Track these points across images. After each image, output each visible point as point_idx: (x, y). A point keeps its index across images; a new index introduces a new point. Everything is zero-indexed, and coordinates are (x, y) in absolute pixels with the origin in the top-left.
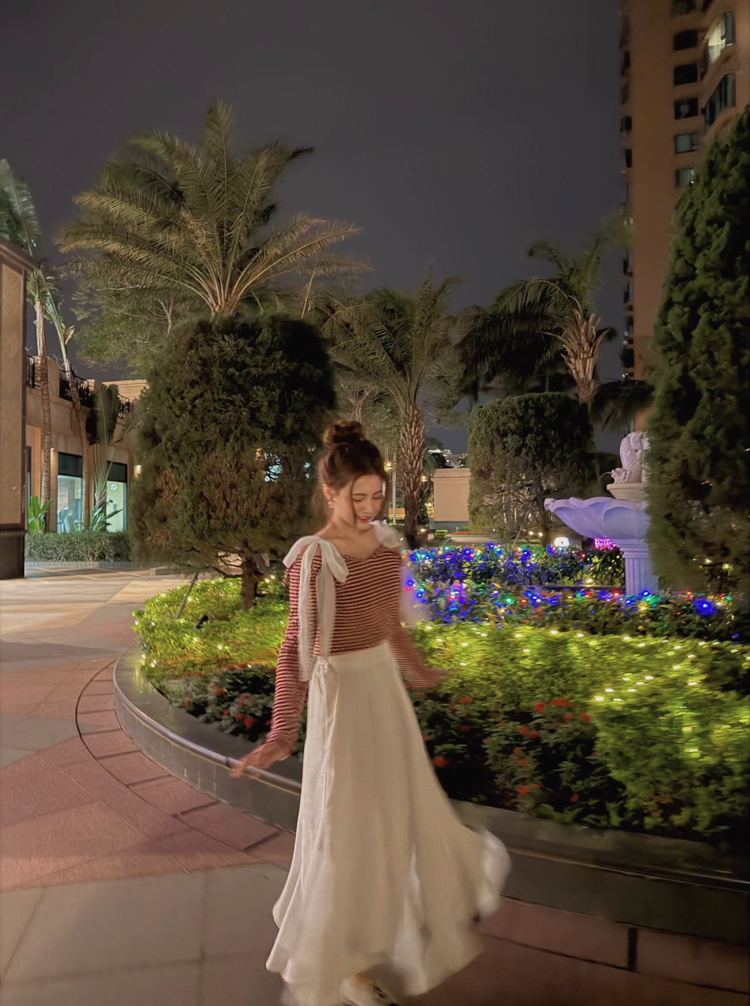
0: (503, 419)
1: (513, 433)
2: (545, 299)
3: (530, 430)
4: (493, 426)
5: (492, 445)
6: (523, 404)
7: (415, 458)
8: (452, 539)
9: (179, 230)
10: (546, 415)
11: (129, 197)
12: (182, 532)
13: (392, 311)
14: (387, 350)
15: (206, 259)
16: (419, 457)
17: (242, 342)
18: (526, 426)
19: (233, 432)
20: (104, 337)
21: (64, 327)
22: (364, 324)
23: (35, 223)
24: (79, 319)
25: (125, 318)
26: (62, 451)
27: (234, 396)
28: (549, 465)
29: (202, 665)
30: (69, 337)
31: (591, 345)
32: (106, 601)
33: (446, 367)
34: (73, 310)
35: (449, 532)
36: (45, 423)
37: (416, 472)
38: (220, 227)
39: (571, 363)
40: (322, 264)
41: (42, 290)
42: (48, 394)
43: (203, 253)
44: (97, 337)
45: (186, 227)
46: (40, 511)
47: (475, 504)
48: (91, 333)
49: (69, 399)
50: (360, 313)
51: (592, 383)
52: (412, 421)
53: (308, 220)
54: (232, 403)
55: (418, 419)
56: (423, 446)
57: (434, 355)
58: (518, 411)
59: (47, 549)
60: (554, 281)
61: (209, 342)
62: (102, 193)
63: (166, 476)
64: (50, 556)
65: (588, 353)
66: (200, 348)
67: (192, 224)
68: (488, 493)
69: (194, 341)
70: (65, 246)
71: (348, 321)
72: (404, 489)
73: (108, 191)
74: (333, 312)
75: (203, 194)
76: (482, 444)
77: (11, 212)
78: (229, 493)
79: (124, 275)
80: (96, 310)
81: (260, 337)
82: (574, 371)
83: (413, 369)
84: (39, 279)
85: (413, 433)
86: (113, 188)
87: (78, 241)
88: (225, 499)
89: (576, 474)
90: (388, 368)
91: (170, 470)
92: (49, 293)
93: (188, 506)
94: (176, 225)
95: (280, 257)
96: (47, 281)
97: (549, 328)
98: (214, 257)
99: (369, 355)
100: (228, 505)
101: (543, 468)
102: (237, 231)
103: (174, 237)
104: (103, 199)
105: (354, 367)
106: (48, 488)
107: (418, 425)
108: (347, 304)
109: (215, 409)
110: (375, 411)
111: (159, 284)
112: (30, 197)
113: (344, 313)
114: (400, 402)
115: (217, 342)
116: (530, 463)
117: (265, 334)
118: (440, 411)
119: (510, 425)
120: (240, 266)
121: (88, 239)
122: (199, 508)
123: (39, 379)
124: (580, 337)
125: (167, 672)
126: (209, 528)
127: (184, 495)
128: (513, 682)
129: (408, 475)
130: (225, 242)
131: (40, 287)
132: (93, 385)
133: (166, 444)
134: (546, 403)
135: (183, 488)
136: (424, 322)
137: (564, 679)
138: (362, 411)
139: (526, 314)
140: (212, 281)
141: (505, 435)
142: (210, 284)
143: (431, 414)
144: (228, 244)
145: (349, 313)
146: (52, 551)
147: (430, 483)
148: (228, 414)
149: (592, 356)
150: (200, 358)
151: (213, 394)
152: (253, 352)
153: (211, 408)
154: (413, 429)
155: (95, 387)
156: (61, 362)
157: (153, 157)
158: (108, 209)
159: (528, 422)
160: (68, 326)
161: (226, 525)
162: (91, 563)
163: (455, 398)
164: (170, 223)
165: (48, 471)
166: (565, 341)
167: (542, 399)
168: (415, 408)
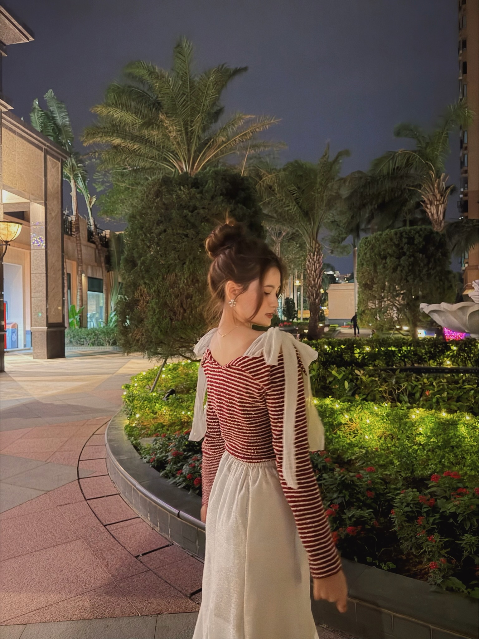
0: (383, 246)
1: (391, 256)
2: (408, 164)
3: (404, 254)
4: (376, 251)
5: (375, 266)
6: (398, 235)
7: (316, 277)
8: (341, 331)
9: (158, 127)
10: (416, 242)
11: (126, 108)
12: (153, 331)
13: (301, 176)
14: (298, 203)
15: (177, 146)
16: (320, 277)
17: (193, 190)
18: (401, 251)
19: (187, 257)
20: (114, 202)
21: (89, 196)
22: (282, 186)
23: (70, 129)
24: (98, 190)
25: (127, 189)
26: (90, 275)
27: (188, 231)
28: (418, 279)
29: (169, 426)
30: (93, 203)
31: (442, 196)
32: (113, 374)
33: (338, 215)
34: (94, 185)
35: (339, 326)
36: (78, 259)
37: (317, 286)
38: (186, 124)
39: (427, 208)
40: (254, 147)
41: (75, 173)
42: (80, 240)
43: (175, 143)
44: (110, 202)
45: (163, 125)
46: (76, 314)
47: (362, 308)
48: (106, 200)
49: (94, 242)
50: (279, 179)
51: (443, 222)
52: (315, 251)
53: (243, 116)
54: (187, 236)
55: (319, 250)
56: (322, 269)
57: (330, 205)
58: (395, 240)
59: (81, 339)
60: (415, 152)
61: (170, 192)
62: (109, 105)
63: (141, 290)
64: (82, 343)
65: (439, 201)
66: (164, 197)
67: (167, 123)
68: (371, 300)
69: (160, 192)
70: (86, 142)
71: (271, 184)
72: (309, 297)
73: (113, 104)
74: (261, 179)
75: (174, 103)
76: (367, 264)
77: (55, 124)
78: (185, 302)
79: (124, 160)
80: (108, 184)
81: (206, 186)
82: (430, 214)
83: (315, 216)
84: (73, 165)
85: (315, 260)
86: (116, 102)
87: (94, 138)
88: (182, 306)
89: (439, 285)
90: (298, 216)
91: (144, 286)
92: (80, 175)
93: (156, 312)
94: (156, 125)
95: (225, 143)
96: (78, 167)
97: (412, 185)
98: (182, 145)
99: (285, 207)
100: (185, 311)
101: (414, 281)
102: (196, 127)
103: (155, 133)
104: (110, 109)
105: (275, 215)
106: (82, 300)
107: (319, 254)
108: (270, 173)
109: (174, 240)
110: (289, 246)
111: (148, 165)
112: (67, 113)
113: (268, 179)
114: (306, 239)
115: (176, 191)
116: (404, 277)
117: (210, 184)
118: (333, 244)
119: (388, 250)
120: (199, 150)
121: (101, 137)
122: (164, 313)
123: (74, 230)
124: (434, 190)
125: (143, 432)
126: (171, 327)
127: (153, 304)
128: (409, 454)
129: (312, 288)
130: (189, 135)
131: (74, 171)
132: (108, 233)
133: (141, 267)
134: (416, 234)
135: (152, 299)
136: (323, 182)
137: (454, 454)
138: (281, 246)
139: (395, 175)
140: (181, 161)
141: (385, 258)
142: (180, 163)
143: (327, 247)
144: (191, 136)
145: (272, 179)
146: (84, 340)
147: (326, 294)
148: (184, 244)
149: (443, 203)
150: (164, 204)
151: (173, 230)
152: (202, 198)
153: (172, 240)
154: (315, 257)
155: (110, 235)
156: (89, 219)
157: (141, 80)
158: (113, 116)
159: (402, 248)
160: (92, 196)
161: (185, 325)
162: (108, 347)
163: (344, 236)
164: (153, 123)
165: (81, 289)
166: (424, 193)
167: (412, 231)
168: (317, 242)
